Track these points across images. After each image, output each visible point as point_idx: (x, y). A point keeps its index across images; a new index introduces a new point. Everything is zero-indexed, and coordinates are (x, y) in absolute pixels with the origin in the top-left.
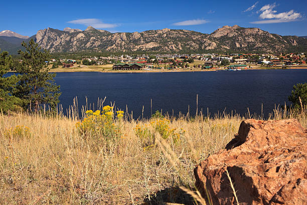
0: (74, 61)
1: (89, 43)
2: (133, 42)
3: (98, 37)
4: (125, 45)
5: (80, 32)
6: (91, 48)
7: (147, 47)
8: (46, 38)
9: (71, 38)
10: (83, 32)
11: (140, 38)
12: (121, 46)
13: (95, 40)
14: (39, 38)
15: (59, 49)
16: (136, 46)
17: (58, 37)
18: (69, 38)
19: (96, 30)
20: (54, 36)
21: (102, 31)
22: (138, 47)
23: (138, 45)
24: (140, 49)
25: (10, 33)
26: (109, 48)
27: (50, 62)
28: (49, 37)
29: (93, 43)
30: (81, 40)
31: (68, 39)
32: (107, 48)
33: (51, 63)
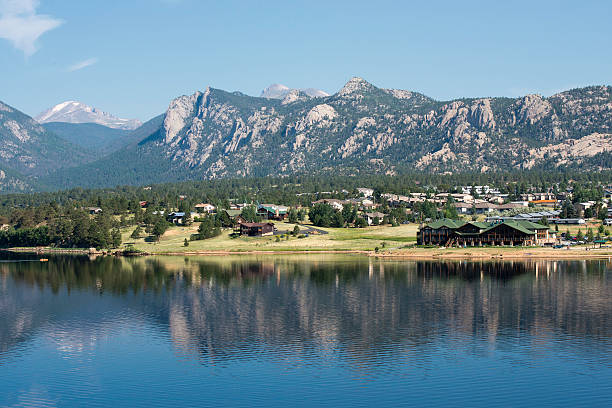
0: (283, 209)
1: (352, 140)
2: (520, 134)
3: (388, 116)
4: (486, 145)
5: (319, 101)
6: (357, 160)
7: (575, 153)
8: (199, 123)
9: (286, 122)
10: (330, 101)
11: (547, 120)
12: (472, 152)
13: (372, 130)
14: (175, 125)
15: (241, 165)
16: (532, 152)
17: (240, 120)
18: (278, 122)
19: (377, 91)
20: (225, 117)
21: (401, 95)
22: (537, 154)
23: (538, 145)
24: (548, 162)
25: (80, 112)
26: (426, 159)
27: (194, 215)
28: (209, 122)
29: (367, 141)
30: (323, 130)
31: (275, 126)
32: (418, 158)
33: (196, 220)
